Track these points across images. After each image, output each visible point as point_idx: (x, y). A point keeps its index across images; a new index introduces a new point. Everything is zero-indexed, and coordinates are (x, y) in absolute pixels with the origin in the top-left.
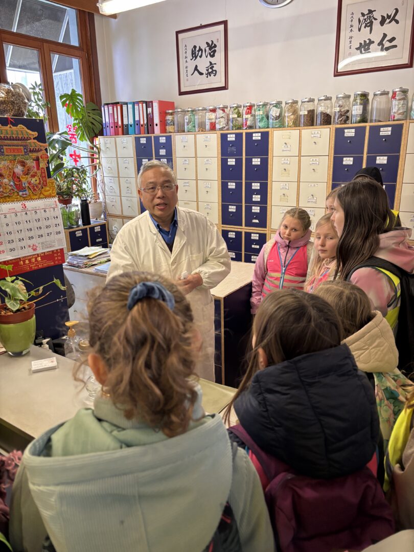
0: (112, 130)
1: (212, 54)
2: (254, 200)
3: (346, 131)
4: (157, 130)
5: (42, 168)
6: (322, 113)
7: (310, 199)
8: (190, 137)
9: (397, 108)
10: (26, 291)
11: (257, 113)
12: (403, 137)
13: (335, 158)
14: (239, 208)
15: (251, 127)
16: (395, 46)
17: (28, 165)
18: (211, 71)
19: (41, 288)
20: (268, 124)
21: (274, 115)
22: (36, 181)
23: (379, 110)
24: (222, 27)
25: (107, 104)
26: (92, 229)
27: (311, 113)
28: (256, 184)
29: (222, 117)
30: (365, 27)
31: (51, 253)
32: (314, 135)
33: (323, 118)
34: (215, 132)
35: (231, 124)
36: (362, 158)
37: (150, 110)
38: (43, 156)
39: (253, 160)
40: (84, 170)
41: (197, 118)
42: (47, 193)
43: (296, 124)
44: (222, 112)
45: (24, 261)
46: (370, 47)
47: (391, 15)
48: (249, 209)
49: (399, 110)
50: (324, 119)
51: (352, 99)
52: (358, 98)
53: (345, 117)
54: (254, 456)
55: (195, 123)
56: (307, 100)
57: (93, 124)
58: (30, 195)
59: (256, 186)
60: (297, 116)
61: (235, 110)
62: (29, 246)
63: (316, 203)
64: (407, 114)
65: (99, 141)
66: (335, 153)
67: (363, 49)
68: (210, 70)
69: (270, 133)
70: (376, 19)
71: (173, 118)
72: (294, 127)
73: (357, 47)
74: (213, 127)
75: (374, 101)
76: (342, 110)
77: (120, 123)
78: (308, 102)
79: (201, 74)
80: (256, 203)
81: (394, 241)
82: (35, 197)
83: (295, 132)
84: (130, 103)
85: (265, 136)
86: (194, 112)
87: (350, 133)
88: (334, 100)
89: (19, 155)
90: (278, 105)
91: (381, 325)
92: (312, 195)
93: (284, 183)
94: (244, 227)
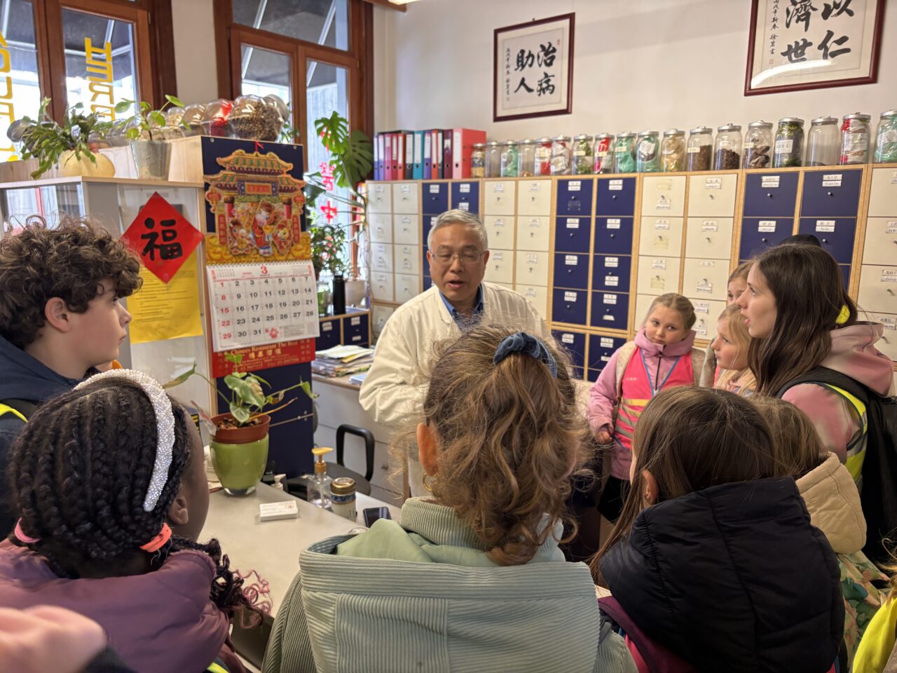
0: (388, 172)
1: (548, 61)
2: (607, 283)
3: (764, 178)
4: (457, 174)
5: (295, 216)
6: (724, 151)
7: (702, 285)
8: (509, 185)
9: (851, 145)
10: (261, 393)
11: (617, 149)
12: (862, 191)
13: (744, 221)
14: (582, 297)
15: (606, 171)
16: (847, 50)
17: (275, 211)
18: (546, 86)
19: (282, 393)
20: (635, 167)
21: (645, 153)
22: (285, 234)
23: (821, 149)
24: (566, 22)
25: (383, 134)
26: (347, 320)
27: (706, 150)
28: (611, 259)
29: (561, 155)
30: (797, 22)
31: (296, 343)
32: (711, 185)
33: (725, 158)
34: (549, 177)
35: (574, 166)
36: (792, 221)
37: (448, 142)
38: (297, 199)
39: (609, 221)
40: (341, 231)
41: (522, 156)
42: (297, 254)
43: (681, 166)
44: (561, 146)
45: (256, 353)
46: (806, 52)
47: (840, 4)
48: (598, 298)
49: (854, 147)
50: (727, 160)
51: (775, 129)
52: (786, 128)
53: (764, 157)
54: (633, 645)
55: (517, 164)
56: (699, 130)
57: (358, 162)
58: (273, 255)
59: (611, 262)
60: (683, 154)
61: (582, 143)
62: (267, 331)
63: (711, 292)
64: (868, 154)
65: (367, 188)
66: (745, 213)
67: (793, 55)
68: (544, 85)
69: (638, 180)
70: (814, 9)
71: (484, 155)
72: (678, 171)
73: (783, 51)
74: (546, 171)
75: (812, 133)
76: (759, 147)
77: (400, 161)
78: (701, 133)
79: (530, 90)
80: (611, 289)
81: (856, 342)
82: (281, 258)
83: (679, 180)
84: (419, 132)
85: (630, 184)
86: (517, 147)
87: (771, 182)
88: (744, 130)
89: (264, 196)
90: (652, 137)
91: (837, 473)
92: (706, 280)
93: (660, 259)
94: (588, 325)
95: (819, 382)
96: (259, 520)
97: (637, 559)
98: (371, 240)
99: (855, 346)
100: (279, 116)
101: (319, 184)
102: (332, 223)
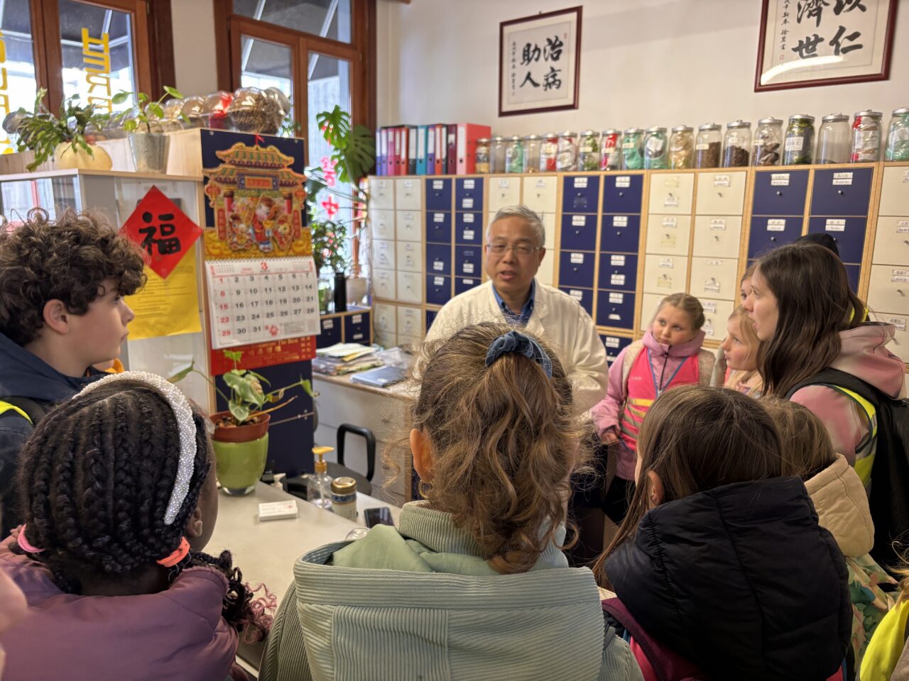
0: (391, 168)
1: (555, 56)
2: (613, 282)
3: (774, 176)
4: (461, 170)
5: (296, 211)
6: (733, 148)
7: (709, 284)
8: (515, 181)
9: (862, 143)
10: (261, 391)
11: (624, 146)
12: (873, 190)
13: (753, 220)
14: (588, 295)
15: (613, 167)
16: (859, 47)
17: (275, 206)
18: (553, 81)
19: (282, 391)
20: (642, 164)
21: (653, 150)
22: (285, 229)
23: (831, 146)
24: (574, 15)
25: (386, 128)
26: (349, 318)
27: (715, 147)
28: (618, 257)
29: (567, 151)
30: (809, 17)
31: (296, 341)
32: (720, 182)
33: (734, 155)
34: (554, 173)
35: (581, 162)
36: (801, 220)
37: (452, 137)
38: (298, 194)
39: (615, 218)
40: (343, 227)
41: (528, 152)
42: (298, 249)
43: (690, 163)
44: (567, 142)
45: (256, 351)
46: (817, 47)
48: (603, 297)
49: (865, 145)
50: (736, 157)
51: (785, 126)
52: (796, 125)
53: (773, 154)
54: (638, 646)
55: (522, 160)
56: (708, 127)
57: (360, 156)
58: (273, 251)
59: (618, 260)
60: (691, 151)
61: (589, 139)
62: (267, 328)
63: (718, 291)
64: (879, 152)
65: (369, 183)
66: (754, 212)
67: (804, 50)
68: (551, 80)
69: (645, 177)
70: (826, 4)
71: (488, 151)
72: (686, 168)
73: (794, 47)
74: (552, 167)
75: (822, 130)
76: (769, 144)
77: (403, 156)
78: (710, 129)
79: (536, 85)
80: (617, 288)
81: (867, 343)
82: (281, 254)
83: (687, 178)
84: (422, 127)
85: (637, 181)
86: (522, 143)
87: (780, 180)
88: (754, 127)
89: (264, 190)
90: (661, 133)
91: (846, 475)
92: (713, 279)
93: (667, 258)
95: (829, 384)
96: (258, 520)
97: (643, 559)
98: (373, 237)
99: (865, 347)
100: (279, 109)
101: (321, 179)
102: (333, 218)
